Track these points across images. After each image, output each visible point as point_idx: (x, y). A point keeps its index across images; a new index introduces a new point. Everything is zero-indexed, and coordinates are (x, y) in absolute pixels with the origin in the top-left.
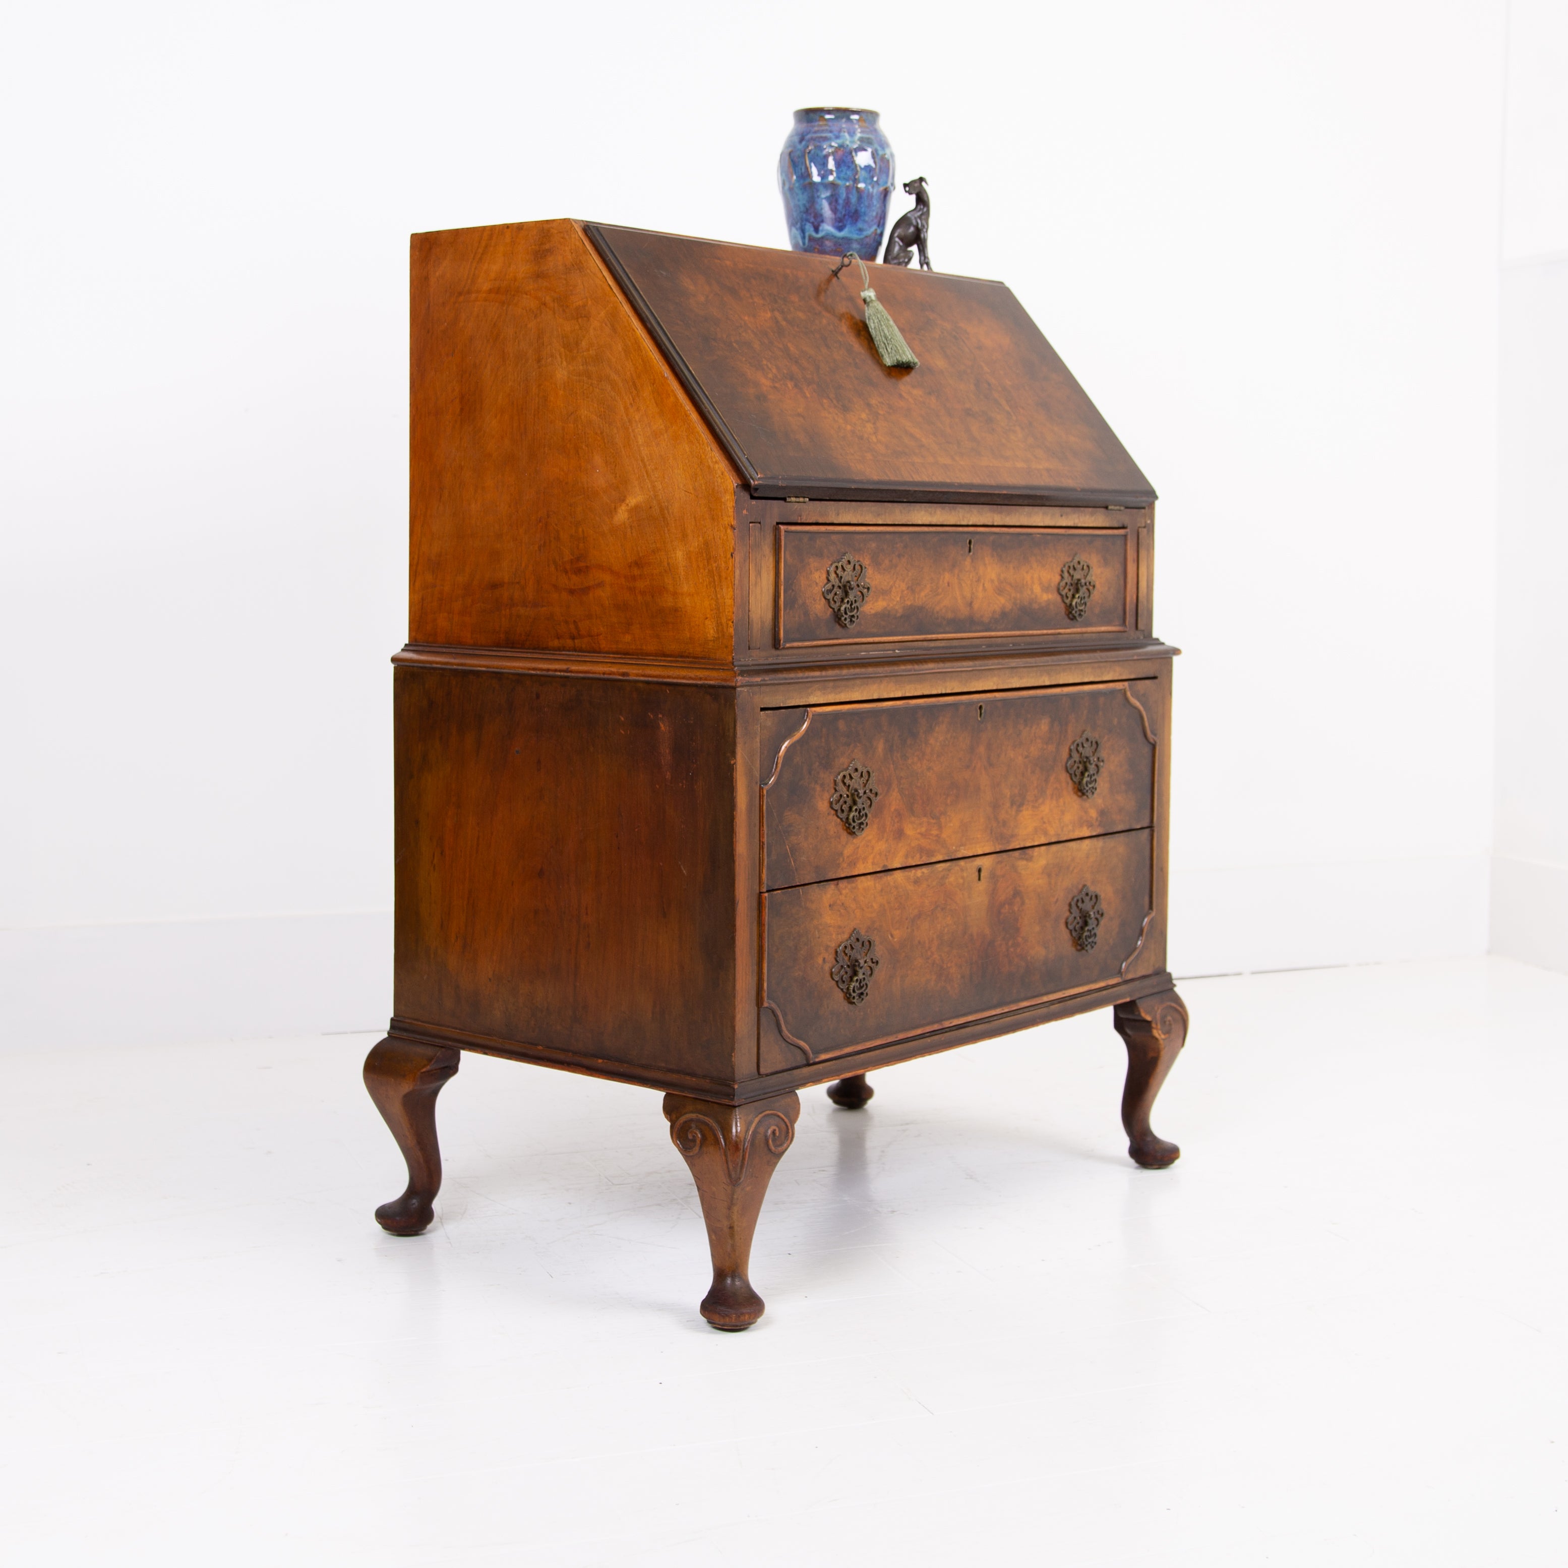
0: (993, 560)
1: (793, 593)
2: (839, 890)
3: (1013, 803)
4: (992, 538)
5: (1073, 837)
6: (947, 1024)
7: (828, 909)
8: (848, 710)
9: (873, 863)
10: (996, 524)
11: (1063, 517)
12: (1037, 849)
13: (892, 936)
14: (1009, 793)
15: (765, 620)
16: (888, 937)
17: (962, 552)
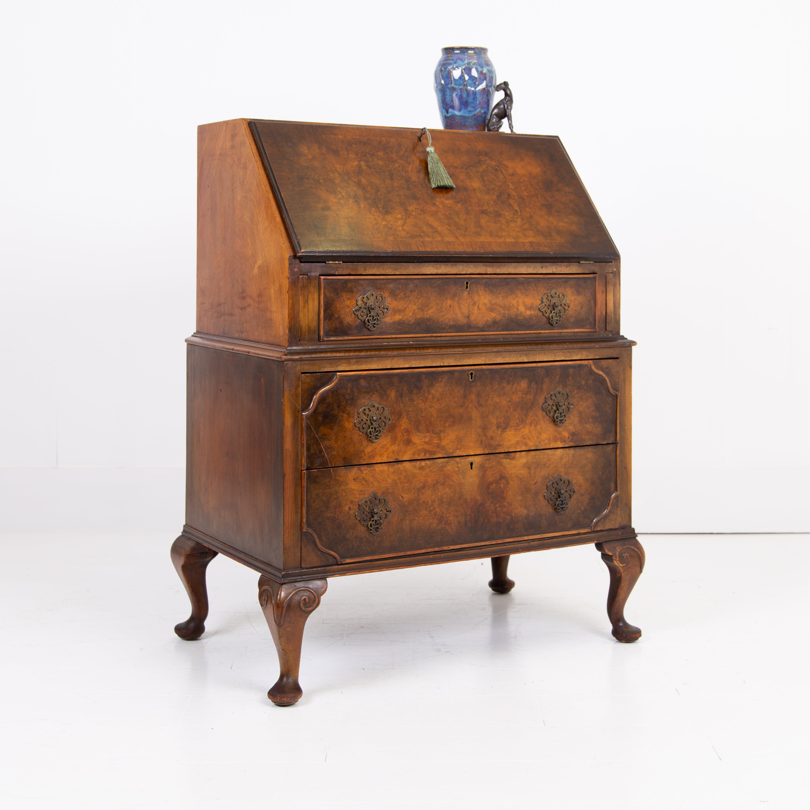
0: (486, 293)
1: (331, 312)
2: (360, 471)
3: (498, 427)
4: (484, 281)
5: (548, 447)
6: (445, 548)
7: (352, 481)
8: (367, 374)
9: (387, 457)
10: (488, 273)
11: (543, 268)
12: (518, 453)
13: (402, 497)
14: (495, 422)
15: (311, 326)
16: (400, 498)
17: (460, 289)
